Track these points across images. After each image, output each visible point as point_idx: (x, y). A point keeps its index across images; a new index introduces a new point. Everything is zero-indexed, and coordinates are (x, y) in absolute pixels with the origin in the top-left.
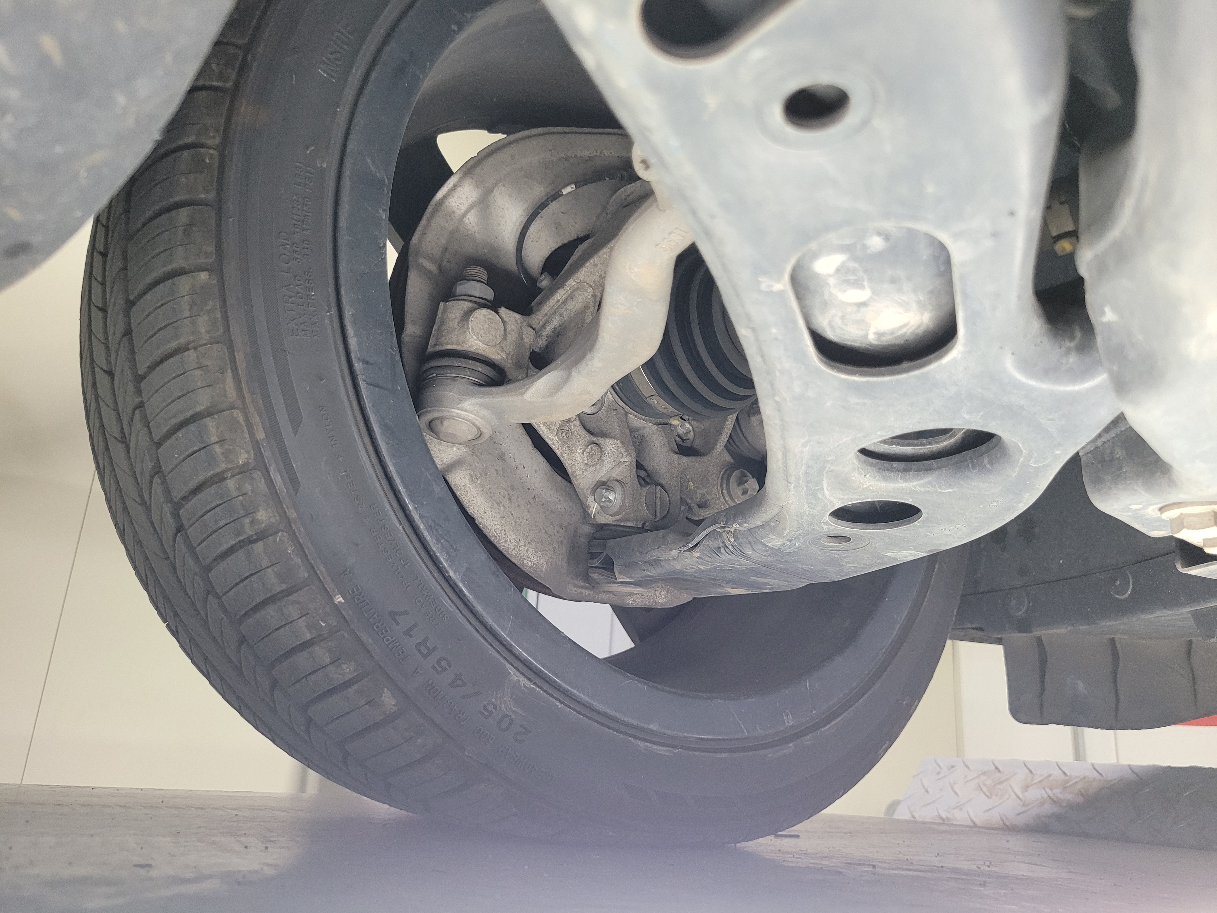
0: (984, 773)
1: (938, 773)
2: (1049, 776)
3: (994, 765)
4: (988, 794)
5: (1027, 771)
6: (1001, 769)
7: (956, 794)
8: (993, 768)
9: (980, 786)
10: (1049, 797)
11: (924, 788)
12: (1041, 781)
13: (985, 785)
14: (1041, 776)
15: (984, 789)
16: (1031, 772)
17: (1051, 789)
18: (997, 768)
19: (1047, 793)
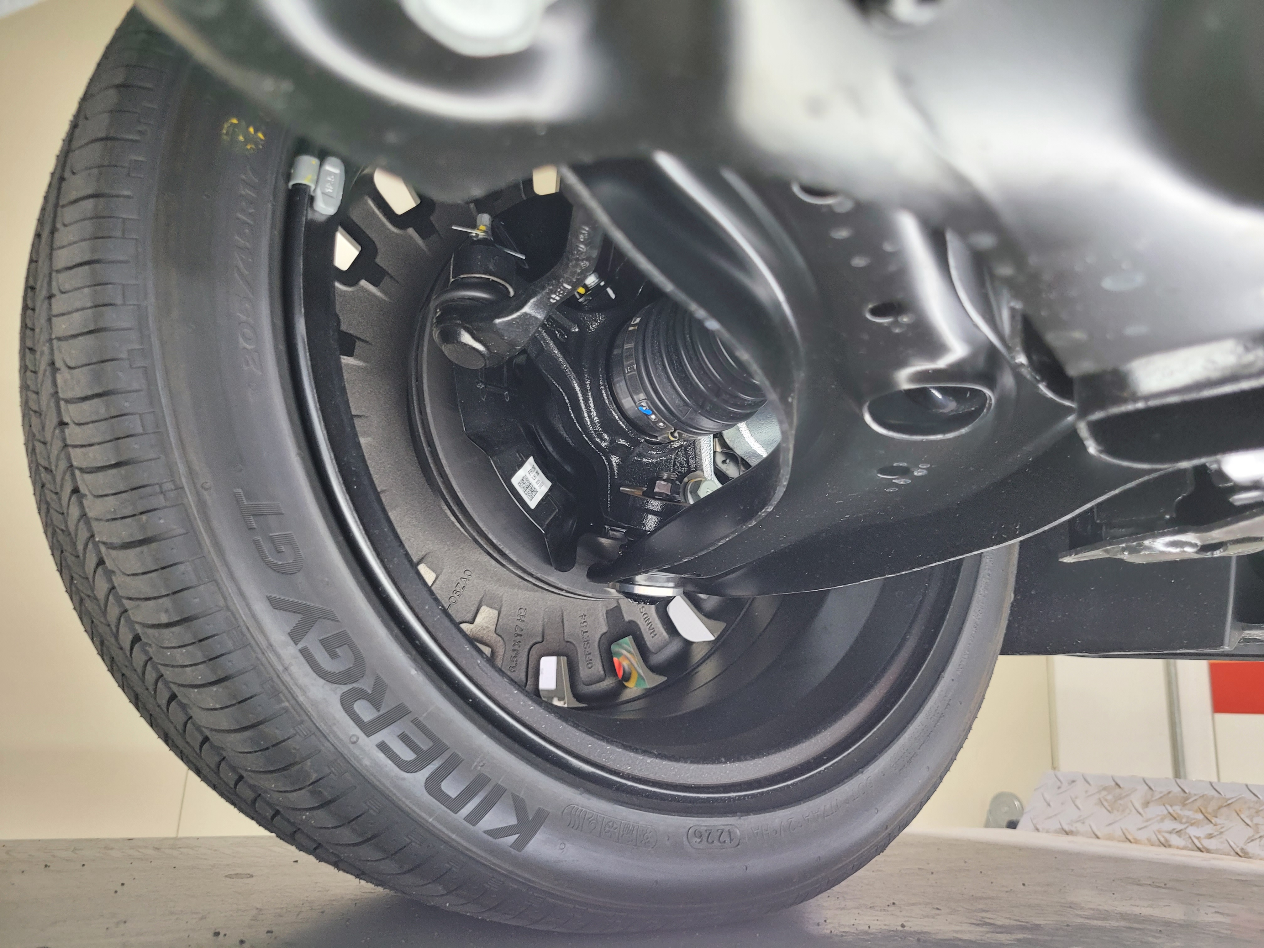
0: (1105, 789)
1: (1059, 788)
2: (1169, 793)
3: (1114, 781)
4: (1109, 809)
5: (1147, 788)
6: (1121, 786)
7: (1078, 808)
8: (1113, 784)
9: (1101, 802)
10: (1170, 813)
11: (1045, 800)
12: (1161, 797)
13: (1106, 800)
14: (1161, 792)
15: (1105, 804)
16: (1150, 788)
17: (1171, 806)
18: (1117, 784)
19: (1167, 810)
